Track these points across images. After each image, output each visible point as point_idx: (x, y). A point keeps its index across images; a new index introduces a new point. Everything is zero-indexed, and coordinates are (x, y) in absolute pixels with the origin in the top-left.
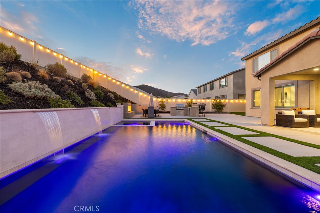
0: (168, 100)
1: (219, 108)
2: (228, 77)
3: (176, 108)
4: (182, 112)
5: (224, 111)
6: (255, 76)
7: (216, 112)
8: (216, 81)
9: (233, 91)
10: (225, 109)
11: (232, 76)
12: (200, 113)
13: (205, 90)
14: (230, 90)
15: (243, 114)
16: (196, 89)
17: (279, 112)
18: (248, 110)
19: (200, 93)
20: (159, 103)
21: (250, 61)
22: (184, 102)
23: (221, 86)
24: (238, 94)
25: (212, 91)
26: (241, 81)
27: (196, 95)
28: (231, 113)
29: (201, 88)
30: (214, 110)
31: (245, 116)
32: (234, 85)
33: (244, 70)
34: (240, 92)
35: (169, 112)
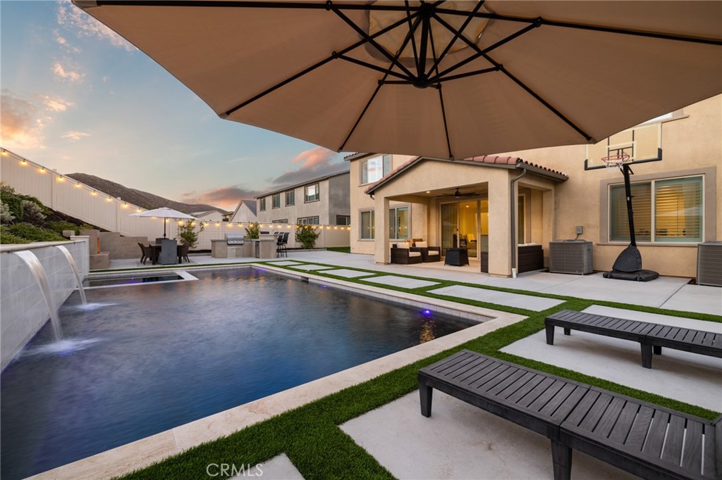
1: (308, 240)
2: (320, 183)
5: (316, 246)
7: (302, 248)
8: (298, 189)
9: (330, 210)
10: (319, 242)
11: (327, 183)
13: (276, 204)
14: (322, 209)
15: (347, 250)
16: (256, 200)
17: (394, 245)
18: (355, 242)
19: (264, 208)
20: (180, 232)
21: (357, 163)
23: (307, 199)
24: (337, 216)
25: (290, 208)
26: (340, 193)
27: (255, 213)
28: (329, 249)
29: (267, 199)
30: (299, 245)
31: (350, 252)
32: (330, 198)
33: (346, 175)
34: (341, 213)
35: (210, 251)
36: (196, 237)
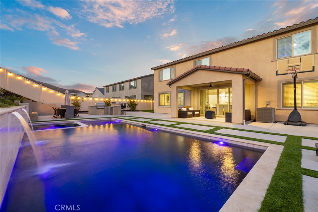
0: (83, 99)
1: (133, 107)
2: (137, 80)
3: (97, 107)
4: (102, 111)
5: (136, 109)
6: (168, 84)
7: (131, 110)
8: (126, 83)
9: (141, 93)
10: (138, 108)
11: (140, 80)
12: (122, 111)
13: (114, 90)
14: (138, 92)
15: (152, 111)
16: (104, 88)
17: (179, 109)
18: (156, 108)
19: (108, 92)
21: (157, 71)
22: (102, 101)
23: (131, 87)
24: (145, 95)
25: (122, 91)
26: (146, 85)
27: (104, 94)
28: (143, 111)
29: (110, 87)
30: (129, 109)
31: (153, 112)
32: (142, 87)
34: (147, 94)
35: (88, 112)
36: (80, 105)
